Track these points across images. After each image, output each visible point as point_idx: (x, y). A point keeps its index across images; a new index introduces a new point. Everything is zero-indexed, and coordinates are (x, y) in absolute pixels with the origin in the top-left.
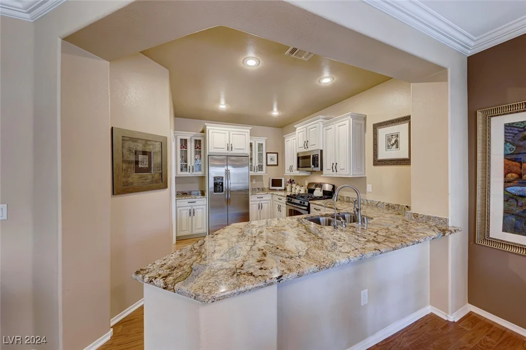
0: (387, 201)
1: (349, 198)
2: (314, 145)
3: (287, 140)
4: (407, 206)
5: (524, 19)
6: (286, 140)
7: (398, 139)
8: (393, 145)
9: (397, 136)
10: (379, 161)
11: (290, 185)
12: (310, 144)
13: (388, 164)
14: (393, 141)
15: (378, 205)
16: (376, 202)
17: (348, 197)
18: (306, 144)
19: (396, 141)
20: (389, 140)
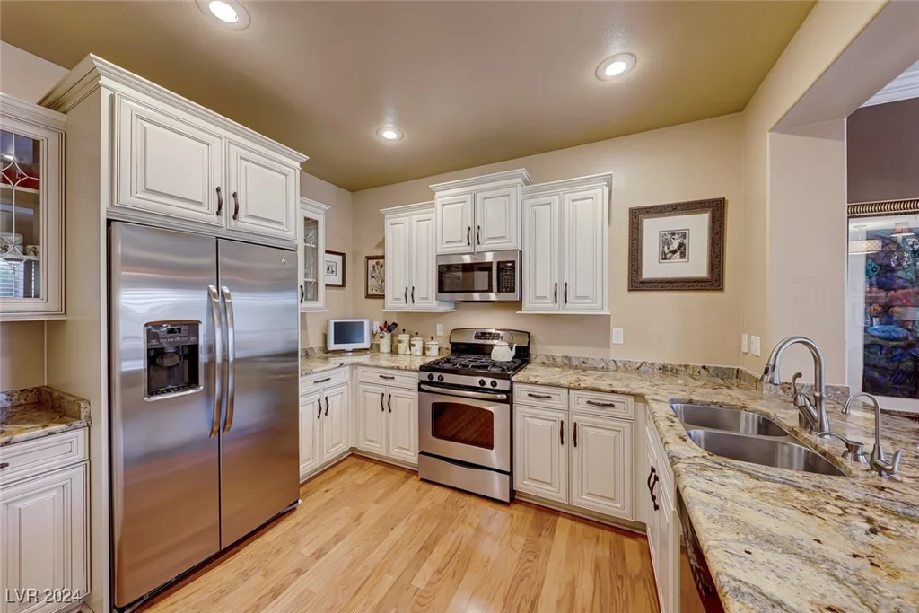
0: (660, 361)
1: (569, 358)
2: (503, 237)
3: (393, 221)
4: (704, 367)
5: (916, 76)
6: (388, 222)
7: (686, 241)
8: (674, 252)
9: (684, 236)
10: (644, 282)
11: (387, 336)
12: (484, 235)
13: (663, 289)
14: (675, 245)
15: (642, 369)
16: (636, 363)
17: (566, 357)
18: (474, 235)
19: (682, 246)
20: (666, 243)
